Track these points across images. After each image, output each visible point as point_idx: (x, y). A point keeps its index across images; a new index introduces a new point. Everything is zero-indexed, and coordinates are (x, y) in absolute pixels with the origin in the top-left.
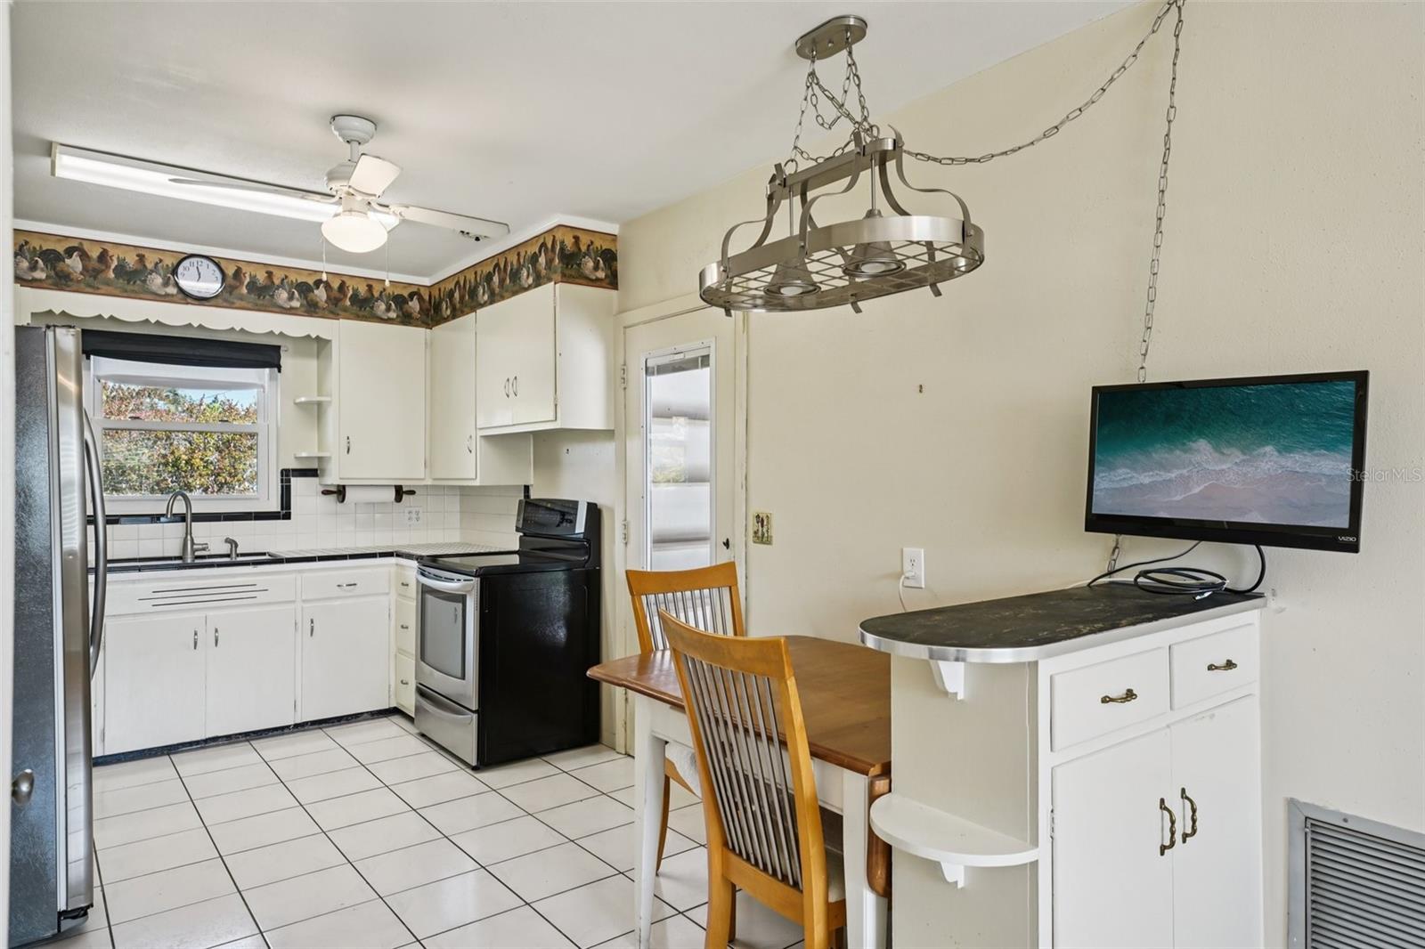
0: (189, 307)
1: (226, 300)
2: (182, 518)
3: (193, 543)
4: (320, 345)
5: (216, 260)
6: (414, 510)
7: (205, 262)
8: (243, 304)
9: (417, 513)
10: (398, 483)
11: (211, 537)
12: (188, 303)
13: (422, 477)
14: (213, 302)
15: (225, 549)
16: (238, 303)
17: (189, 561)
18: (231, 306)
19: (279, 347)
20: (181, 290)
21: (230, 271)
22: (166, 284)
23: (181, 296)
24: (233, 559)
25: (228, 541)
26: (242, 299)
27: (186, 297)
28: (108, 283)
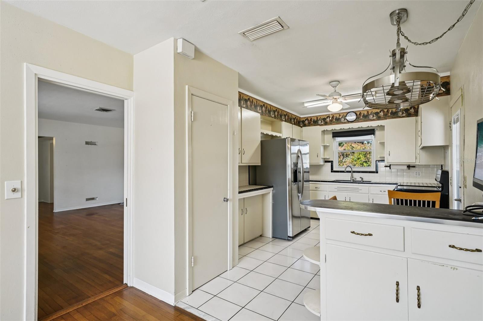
0: (350, 124)
1: (357, 121)
2: (350, 172)
3: (353, 178)
4: (382, 127)
5: (355, 112)
6: (418, 172)
7: (352, 113)
8: (361, 121)
9: (419, 173)
10: (408, 164)
11: (357, 176)
12: (349, 123)
13: (415, 162)
14: (354, 122)
15: (360, 180)
16: (360, 121)
17: (352, 182)
18: (359, 122)
19: (374, 129)
20: (348, 121)
21: (358, 113)
22: (345, 120)
23: (348, 122)
24: (362, 182)
25: (360, 178)
26: (361, 120)
27: (349, 122)
28: (334, 122)
